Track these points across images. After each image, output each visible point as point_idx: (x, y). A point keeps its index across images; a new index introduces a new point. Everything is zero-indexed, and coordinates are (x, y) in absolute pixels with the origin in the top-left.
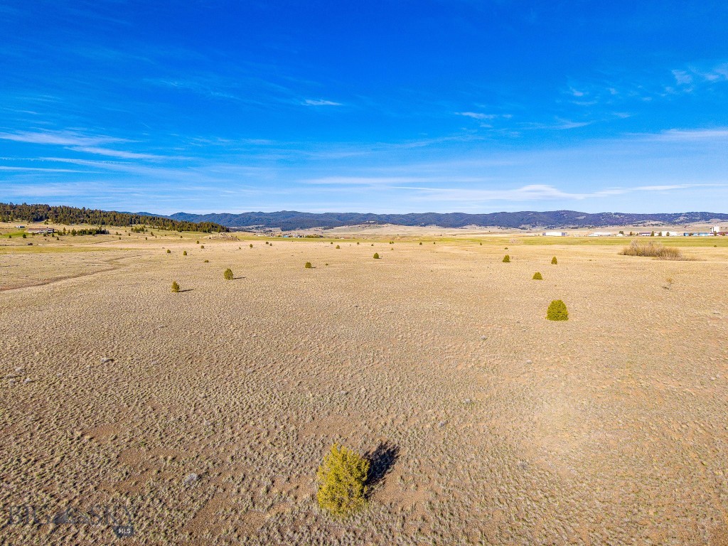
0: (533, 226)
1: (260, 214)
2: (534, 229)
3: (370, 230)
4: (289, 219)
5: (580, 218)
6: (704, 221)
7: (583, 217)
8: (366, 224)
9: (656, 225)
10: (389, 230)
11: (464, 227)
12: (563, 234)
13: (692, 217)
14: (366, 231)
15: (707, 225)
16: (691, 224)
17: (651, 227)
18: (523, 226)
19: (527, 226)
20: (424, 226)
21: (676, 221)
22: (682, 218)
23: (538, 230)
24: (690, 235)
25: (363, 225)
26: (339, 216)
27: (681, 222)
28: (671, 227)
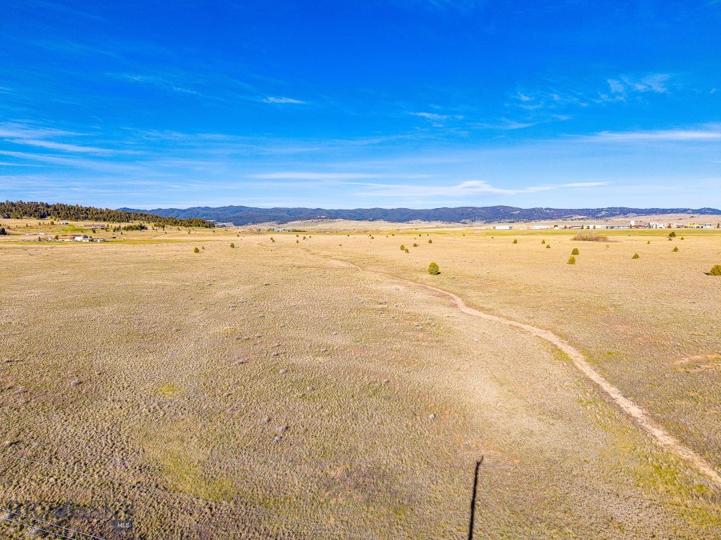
0: (473, 221)
1: (207, 208)
2: (475, 224)
3: (324, 225)
4: (238, 214)
5: (515, 213)
6: (622, 216)
7: (518, 212)
8: (319, 218)
9: (582, 219)
10: (340, 224)
11: (410, 222)
12: (511, 228)
13: (613, 212)
14: (319, 225)
15: (626, 219)
16: (612, 218)
17: (578, 221)
18: (463, 221)
19: (468, 221)
20: (373, 220)
21: (600, 215)
22: (603, 213)
23: (478, 224)
24: (612, 228)
25: (316, 220)
26: (288, 211)
27: (603, 216)
28: (595, 221)
